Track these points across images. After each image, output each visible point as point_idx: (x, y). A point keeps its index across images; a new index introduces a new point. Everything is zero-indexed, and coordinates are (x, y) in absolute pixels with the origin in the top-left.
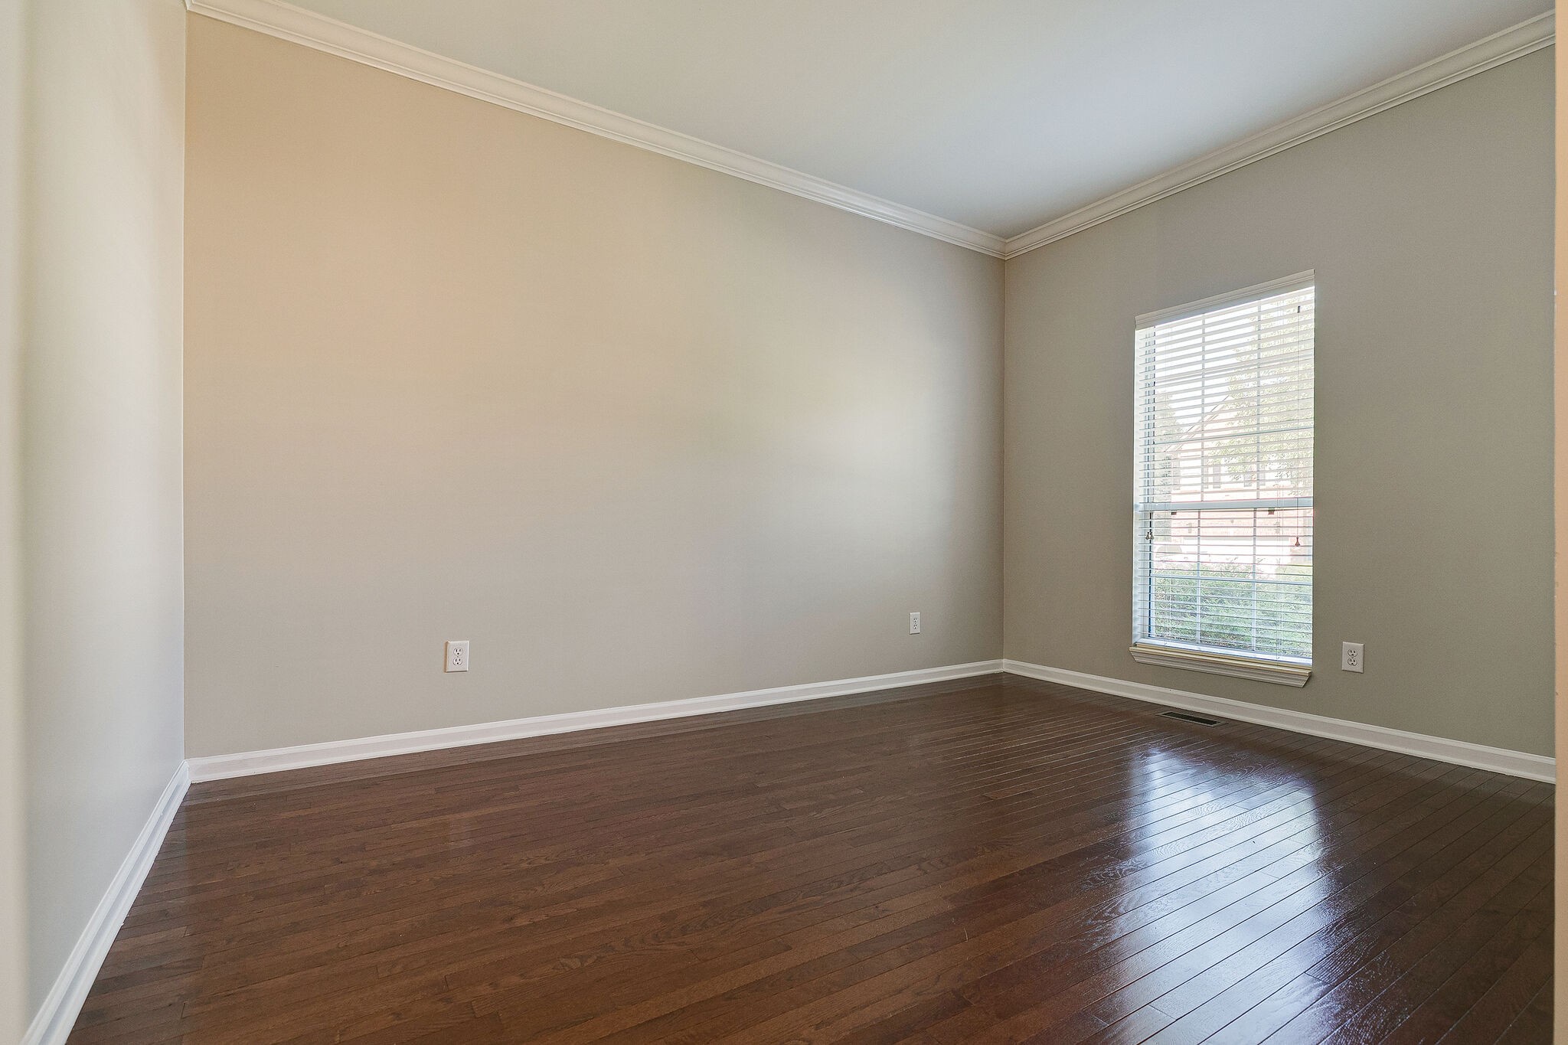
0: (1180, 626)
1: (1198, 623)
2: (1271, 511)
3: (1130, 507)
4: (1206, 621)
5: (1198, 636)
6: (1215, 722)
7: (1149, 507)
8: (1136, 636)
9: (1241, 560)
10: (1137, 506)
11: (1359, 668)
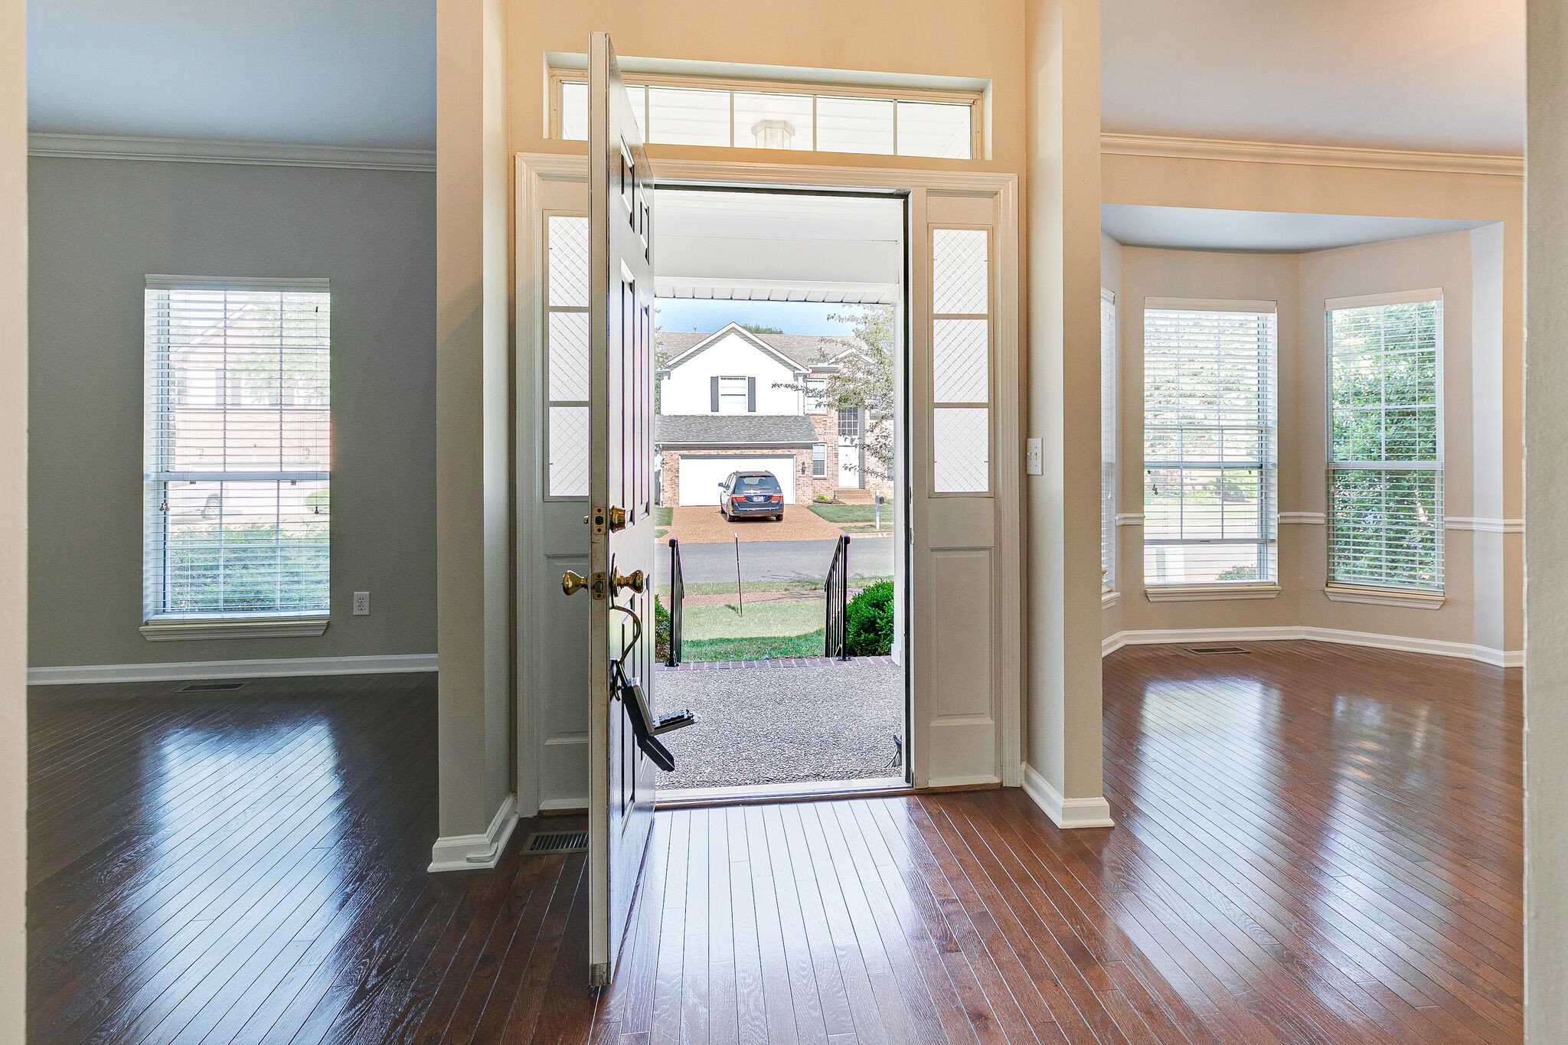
0: (200, 596)
1: (220, 590)
2: (294, 483)
3: (140, 477)
4: (229, 588)
5: (221, 604)
6: (239, 685)
7: (163, 477)
8: (147, 614)
9: (264, 519)
10: (148, 476)
11: (366, 612)
